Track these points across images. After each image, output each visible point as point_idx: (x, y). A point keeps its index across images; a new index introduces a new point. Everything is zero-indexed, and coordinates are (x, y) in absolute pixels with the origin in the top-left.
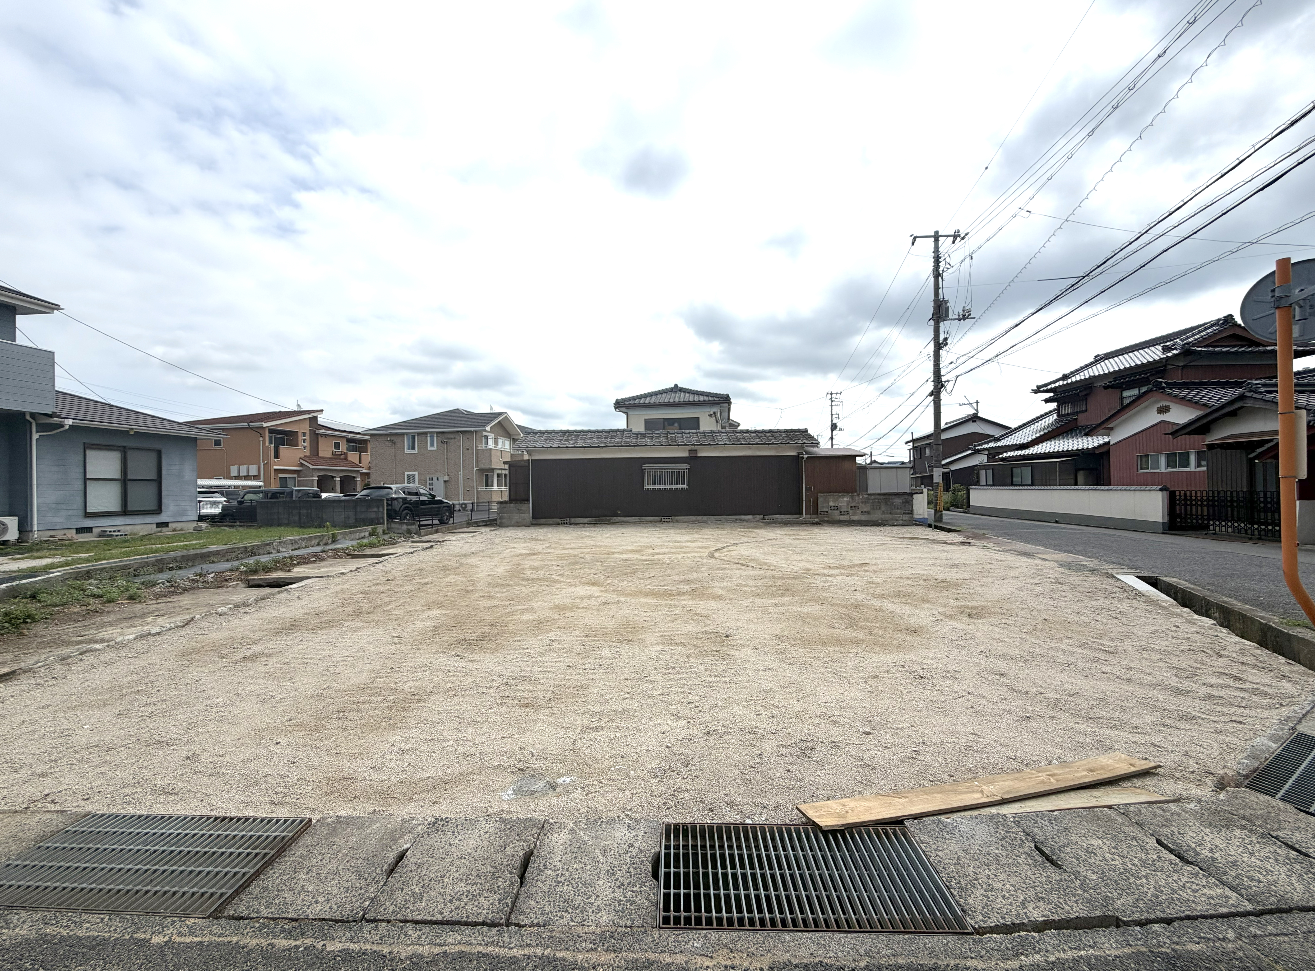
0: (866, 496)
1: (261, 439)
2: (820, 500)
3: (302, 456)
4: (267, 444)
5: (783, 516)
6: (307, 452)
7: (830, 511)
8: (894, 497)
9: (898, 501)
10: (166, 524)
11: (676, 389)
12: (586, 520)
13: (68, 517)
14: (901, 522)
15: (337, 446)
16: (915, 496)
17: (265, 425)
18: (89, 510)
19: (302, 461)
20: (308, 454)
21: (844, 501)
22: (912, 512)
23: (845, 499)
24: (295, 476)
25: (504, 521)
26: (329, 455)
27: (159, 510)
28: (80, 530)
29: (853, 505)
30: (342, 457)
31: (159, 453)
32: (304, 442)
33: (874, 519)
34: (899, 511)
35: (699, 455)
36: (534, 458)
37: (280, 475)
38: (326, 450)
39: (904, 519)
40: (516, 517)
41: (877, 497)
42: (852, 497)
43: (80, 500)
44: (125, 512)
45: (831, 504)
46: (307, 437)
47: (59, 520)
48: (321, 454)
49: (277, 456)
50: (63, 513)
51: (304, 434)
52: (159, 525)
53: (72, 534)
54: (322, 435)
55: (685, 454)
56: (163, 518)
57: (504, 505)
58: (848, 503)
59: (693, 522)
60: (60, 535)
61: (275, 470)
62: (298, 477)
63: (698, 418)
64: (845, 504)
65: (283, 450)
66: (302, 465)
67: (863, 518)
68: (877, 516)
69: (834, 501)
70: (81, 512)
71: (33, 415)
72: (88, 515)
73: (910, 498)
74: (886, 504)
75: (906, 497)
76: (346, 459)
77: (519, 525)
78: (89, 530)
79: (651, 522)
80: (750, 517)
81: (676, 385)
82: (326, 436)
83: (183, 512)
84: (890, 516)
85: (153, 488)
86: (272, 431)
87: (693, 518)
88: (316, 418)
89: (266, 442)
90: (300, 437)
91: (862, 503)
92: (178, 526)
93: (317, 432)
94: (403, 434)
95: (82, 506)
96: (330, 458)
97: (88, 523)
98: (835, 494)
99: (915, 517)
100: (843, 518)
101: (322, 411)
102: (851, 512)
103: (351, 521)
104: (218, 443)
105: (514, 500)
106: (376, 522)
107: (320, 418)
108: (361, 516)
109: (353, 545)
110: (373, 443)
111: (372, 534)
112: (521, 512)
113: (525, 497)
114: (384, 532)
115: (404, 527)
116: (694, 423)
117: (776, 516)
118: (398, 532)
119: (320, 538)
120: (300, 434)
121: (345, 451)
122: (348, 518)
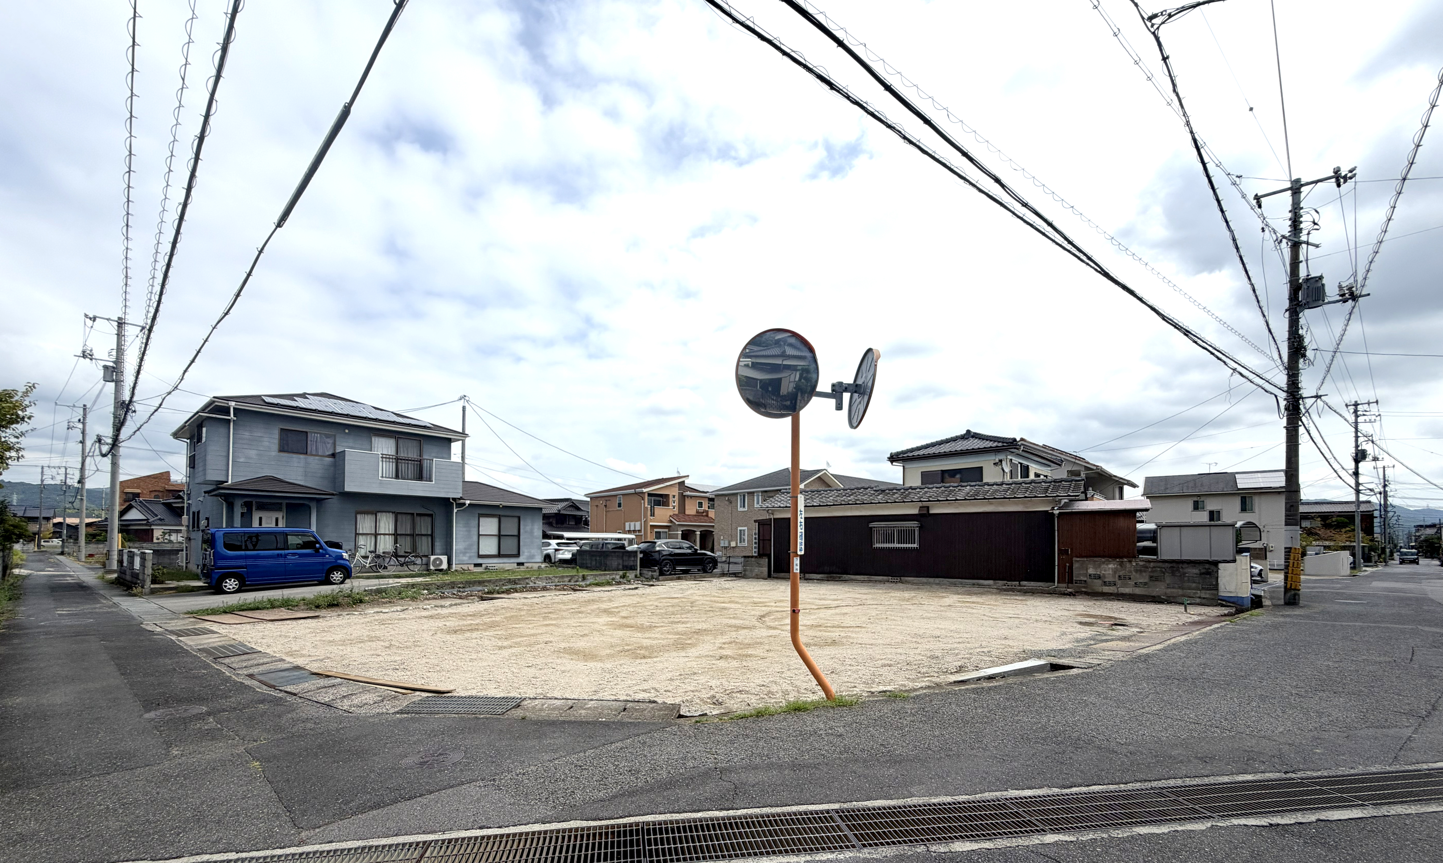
0: (1141, 563)
1: (643, 501)
2: (1076, 566)
3: (672, 514)
4: (646, 506)
5: (1032, 583)
6: (676, 511)
7: (1089, 580)
8: (1185, 565)
9: (1194, 571)
10: (522, 564)
11: (969, 435)
12: (819, 576)
13: (470, 557)
14: (1198, 600)
15: (700, 505)
16: (1221, 566)
17: (645, 490)
18: (481, 553)
19: (671, 518)
20: (677, 513)
21: (1109, 568)
22: (1216, 587)
23: (1111, 566)
24: (667, 530)
25: (747, 573)
26: (694, 512)
27: (518, 555)
28: (476, 565)
29: (1121, 573)
30: (704, 514)
31: (519, 518)
32: (674, 503)
33: (1154, 594)
34: (1194, 585)
35: (932, 512)
36: (776, 517)
37: (656, 530)
38: (691, 509)
39: (1203, 596)
40: (756, 570)
41: (1160, 564)
42: (1121, 564)
43: (476, 547)
44: (499, 555)
45: (1091, 571)
46: (677, 499)
47: (465, 558)
48: (687, 513)
49: (652, 514)
50: (468, 555)
51: (674, 496)
52: (519, 564)
53: (471, 567)
54: (688, 496)
55: (915, 512)
56: (521, 560)
57: (747, 559)
58: (1115, 571)
59: (923, 584)
60: (465, 567)
61: (651, 526)
62: (669, 531)
63: (982, 467)
64: (1111, 572)
65: (658, 510)
66: (671, 521)
67: (1138, 591)
68: (1159, 589)
69: (1095, 568)
70: (476, 554)
71: (454, 499)
72: (480, 556)
73: (1213, 568)
74: (1173, 574)
75: (1207, 566)
76: (707, 516)
77: (758, 577)
78: (480, 565)
79: (880, 581)
80: (991, 582)
81: (968, 431)
82: (691, 497)
83: (532, 556)
84: (1180, 592)
85: (516, 540)
86: (650, 495)
87: (923, 580)
88: (684, 482)
89: (646, 504)
90: (671, 499)
91: (1136, 571)
92: (529, 565)
93: (684, 494)
94: (736, 494)
95: (477, 550)
96: (695, 515)
97: (480, 561)
98: (1095, 559)
99: (1221, 594)
100: (1106, 589)
101: (688, 476)
102: (1119, 582)
103: (621, 567)
104: (620, 505)
105: (760, 555)
106: (633, 568)
107: (688, 482)
108: (626, 563)
109: (588, 583)
110: (716, 503)
111: (621, 577)
112: (760, 565)
113: (769, 552)
114: (636, 576)
115: (650, 573)
116: (977, 473)
117: (1023, 583)
118: (646, 577)
119: (572, 577)
120: (671, 497)
121: (707, 509)
122: (619, 564)
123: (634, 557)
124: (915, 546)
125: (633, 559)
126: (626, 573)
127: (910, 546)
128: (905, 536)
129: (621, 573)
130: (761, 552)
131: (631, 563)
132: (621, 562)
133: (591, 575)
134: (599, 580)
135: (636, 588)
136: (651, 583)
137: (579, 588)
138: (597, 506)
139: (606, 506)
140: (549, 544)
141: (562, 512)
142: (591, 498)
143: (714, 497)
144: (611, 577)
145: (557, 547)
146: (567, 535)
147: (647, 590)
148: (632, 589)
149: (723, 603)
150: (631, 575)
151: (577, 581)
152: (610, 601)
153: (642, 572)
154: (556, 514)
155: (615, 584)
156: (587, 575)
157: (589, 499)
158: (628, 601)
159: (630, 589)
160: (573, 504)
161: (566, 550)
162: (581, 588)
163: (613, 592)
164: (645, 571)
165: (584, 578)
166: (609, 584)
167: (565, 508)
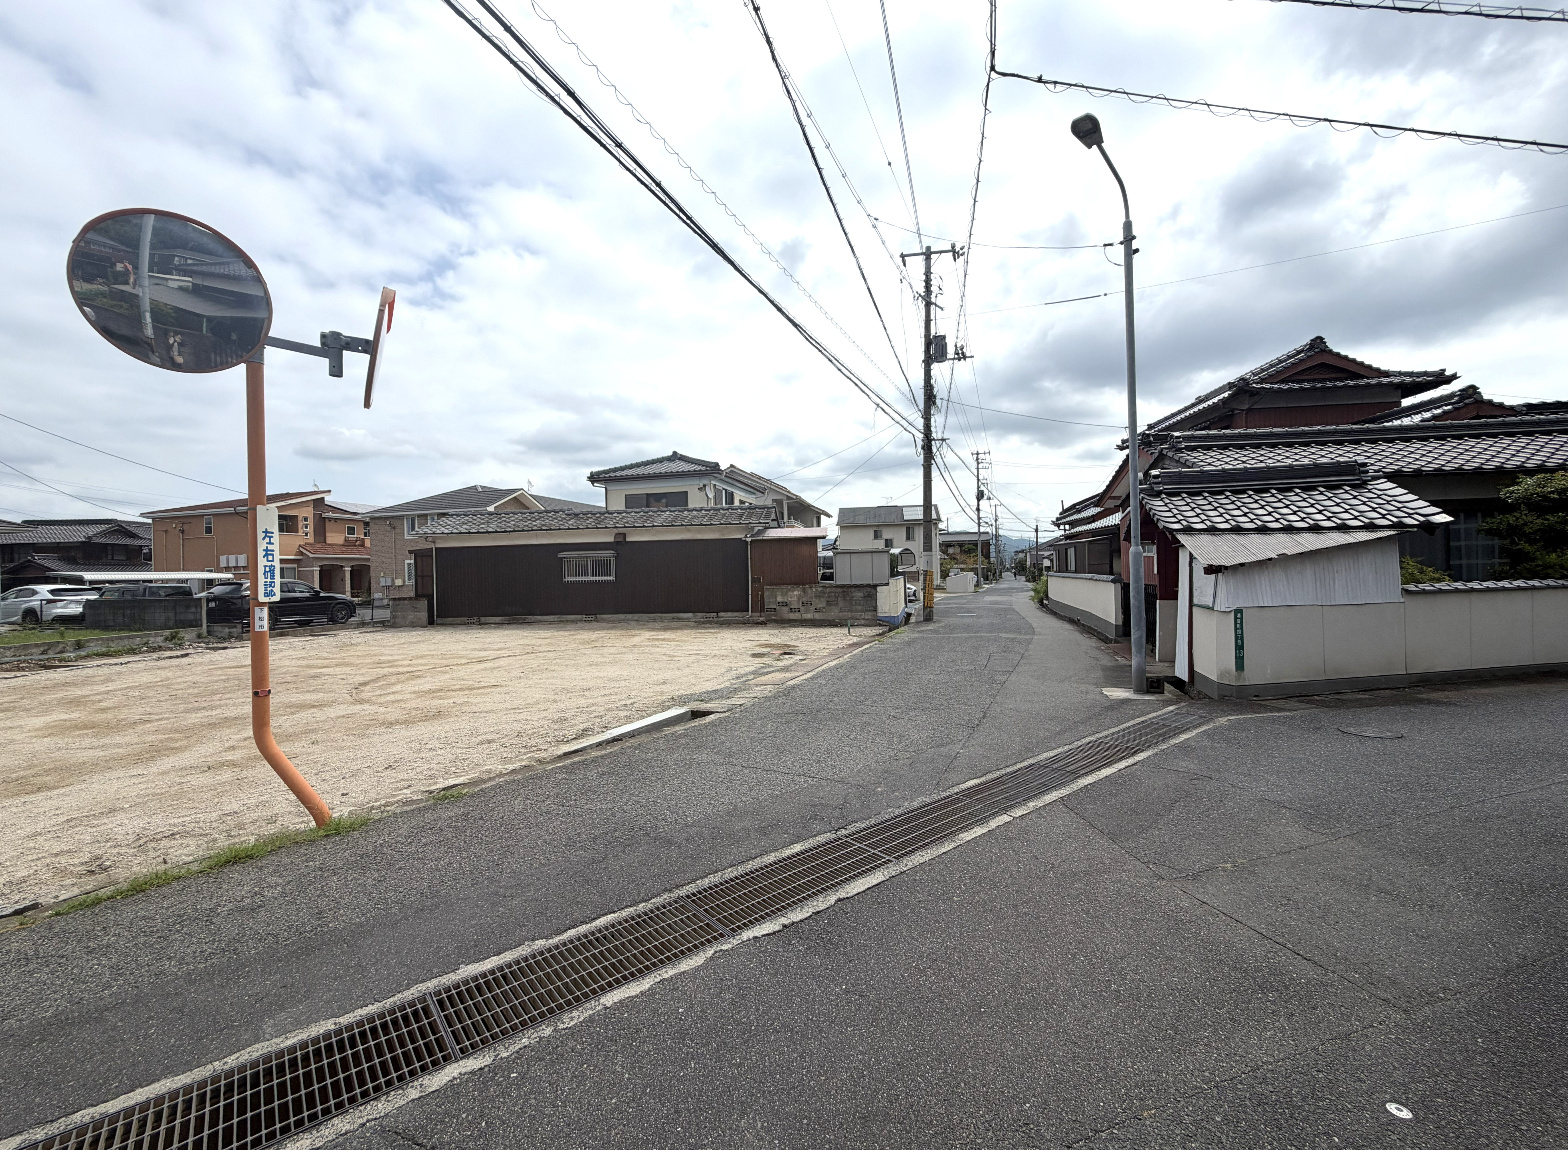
0: (820, 589)
2: (766, 594)
3: (302, 543)
5: (729, 614)
6: (310, 539)
7: (778, 608)
8: (854, 589)
9: (859, 594)
11: (675, 457)
12: (498, 619)
14: (860, 622)
15: (350, 530)
16: (879, 588)
19: (301, 549)
20: (311, 541)
21: (794, 595)
22: (875, 609)
23: (796, 593)
24: (295, 566)
25: (397, 620)
26: (341, 541)
29: (804, 600)
30: (358, 543)
32: (306, 527)
33: (830, 618)
34: (859, 608)
35: (628, 539)
36: (438, 546)
38: (336, 536)
39: (866, 617)
40: (411, 616)
41: (836, 590)
42: (804, 591)
45: (779, 599)
46: (311, 522)
48: (329, 541)
51: (306, 519)
54: (330, 519)
55: (611, 539)
57: (398, 602)
58: (799, 597)
59: (620, 621)
62: (299, 567)
64: (795, 599)
66: (302, 554)
67: (816, 616)
68: (834, 613)
69: (783, 595)
73: (873, 590)
74: (844, 599)
75: (870, 589)
76: (363, 545)
77: (414, 625)
79: (572, 621)
80: (689, 615)
81: (675, 453)
82: (336, 519)
84: (849, 614)
87: (622, 616)
88: (323, 498)
90: (301, 522)
91: (816, 597)
93: (324, 515)
94: (403, 516)
96: (343, 545)
98: (783, 587)
99: (880, 615)
100: (791, 616)
101: (329, 491)
102: (802, 608)
103: (171, 623)
104: (208, 530)
105: (418, 596)
106: (195, 624)
107: (329, 499)
108: (182, 617)
109: (83, 653)
110: (372, 528)
111: (166, 639)
112: (416, 609)
113: (430, 592)
114: (199, 636)
115: (227, 630)
116: (681, 499)
117: (721, 614)
118: (220, 635)
119: (50, 646)
120: (300, 519)
121: (362, 536)
122: (168, 619)
123: (196, 607)
124: (612, 578)
125: (193, 610)
126: (177, 633)
127: (606, 578)
128: (600, 567)
129: (167, 633)
130: (420, 592)
131: (192, 617)
132: (171, 614)
133: (98, 640)
134: (114, 646)
135: (186, 655)
136: (225, 645)
137: (57, 663)
138: (166, 531)
139: (183, 532)
140: (35, 593)
141: (96, 540)
142: (153, 519)
143: (368, 520)
144: (145, 640)
145: (51, 597)
146: (89, 576)
147: (208, 656)
148: (177, 657)
149: (325, 667)
150: (188, 634)
151: (62, 652)
152: (109, 680)
153: (211, 629)
154: (82, 542)
155: (147, 652)
156: (88, 641)
157: (150, 521)
158: (146, 678)
159: (171, 657)
160: (119, 528)
161: (71, 601)
162: (63, 664)
163: (129, 665)
164: (217, 628)
165: (79, 645)
166: (132, 651)
167: (104, 534)
